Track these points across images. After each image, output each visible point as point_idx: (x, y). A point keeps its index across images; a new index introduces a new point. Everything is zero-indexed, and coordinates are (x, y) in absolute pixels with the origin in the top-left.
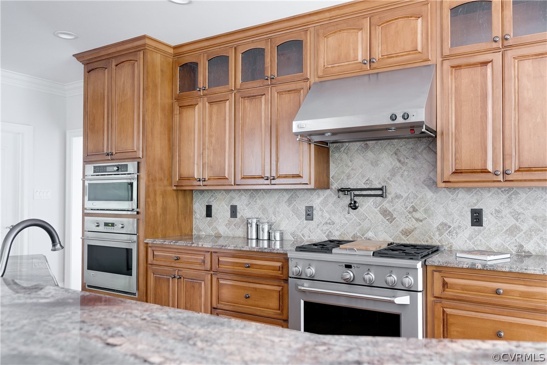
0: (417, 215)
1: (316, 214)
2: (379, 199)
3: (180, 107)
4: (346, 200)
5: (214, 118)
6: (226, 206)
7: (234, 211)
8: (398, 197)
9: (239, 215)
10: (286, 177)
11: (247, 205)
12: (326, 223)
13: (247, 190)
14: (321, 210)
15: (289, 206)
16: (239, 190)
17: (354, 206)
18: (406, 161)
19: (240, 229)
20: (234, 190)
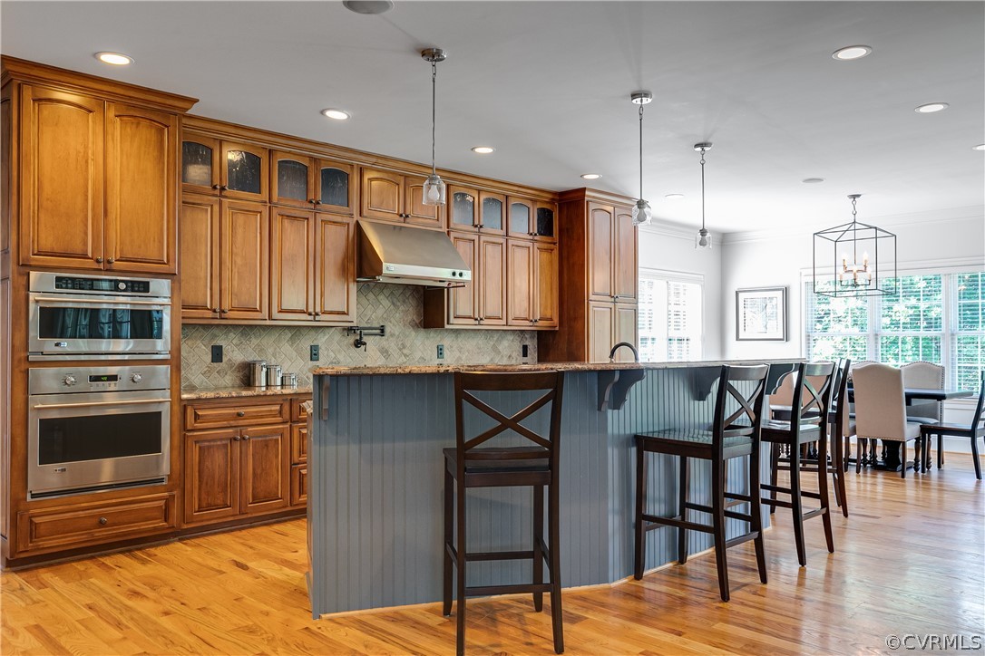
0: (405, 351)
1: (322, 353)
2: (378, 337)
3: (183, 202)
4: (352, 339)
5: (240, 231)
6: (203, 347)
7: (217, 354)
8: (392, 335)
9: (225, 359)
10: (331, 313)
11: (236, 345)
12: (332, 363)
13: (236, 325)
14: (327, 349)
15: (291, 346)
16: (226, 326)
17: (358, 343)
18: (399, 304)
19: (227, 377)
20: (218, 325)
